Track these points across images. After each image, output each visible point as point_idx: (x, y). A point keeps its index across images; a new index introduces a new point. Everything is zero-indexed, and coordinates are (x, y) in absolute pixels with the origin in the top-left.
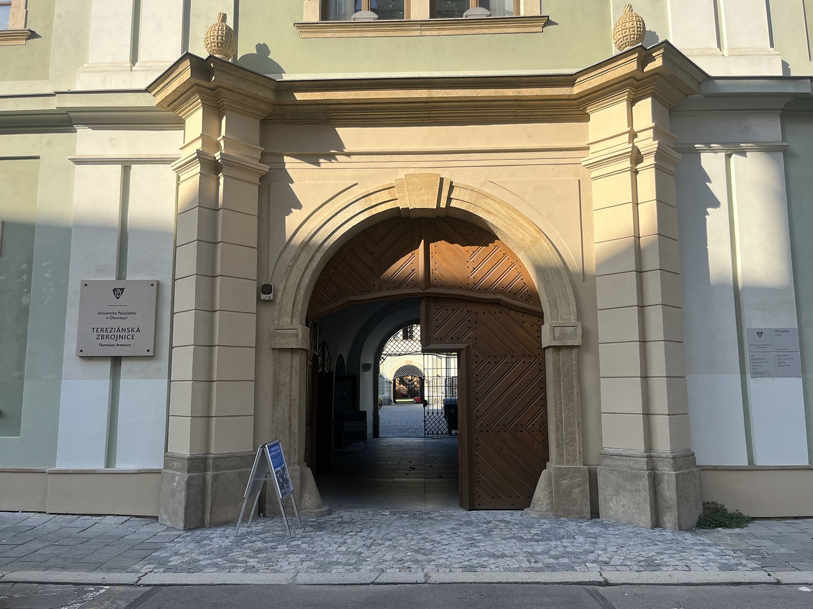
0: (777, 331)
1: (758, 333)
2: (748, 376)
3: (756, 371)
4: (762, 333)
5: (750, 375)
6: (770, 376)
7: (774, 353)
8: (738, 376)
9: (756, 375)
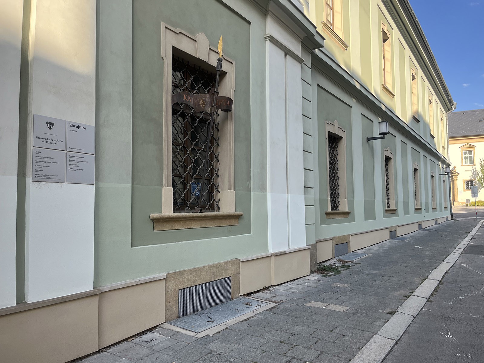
0: (72, 125)
1: (48, 123)
2: (29, 180)
3: (40, 173)
4: (53, 124)
5: (31, 178)
6: (58, 181)
7: (66, 152)
8: (15, 179)
9: (39, 178)
